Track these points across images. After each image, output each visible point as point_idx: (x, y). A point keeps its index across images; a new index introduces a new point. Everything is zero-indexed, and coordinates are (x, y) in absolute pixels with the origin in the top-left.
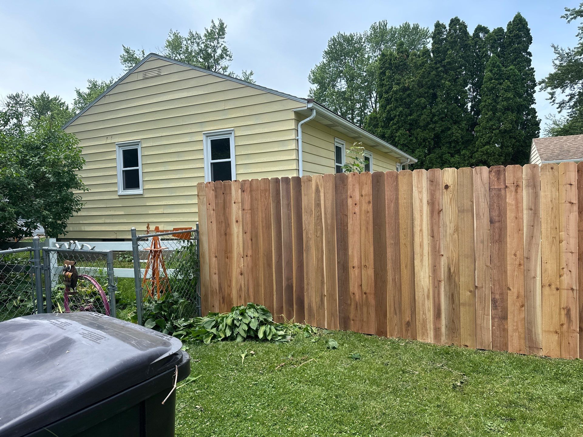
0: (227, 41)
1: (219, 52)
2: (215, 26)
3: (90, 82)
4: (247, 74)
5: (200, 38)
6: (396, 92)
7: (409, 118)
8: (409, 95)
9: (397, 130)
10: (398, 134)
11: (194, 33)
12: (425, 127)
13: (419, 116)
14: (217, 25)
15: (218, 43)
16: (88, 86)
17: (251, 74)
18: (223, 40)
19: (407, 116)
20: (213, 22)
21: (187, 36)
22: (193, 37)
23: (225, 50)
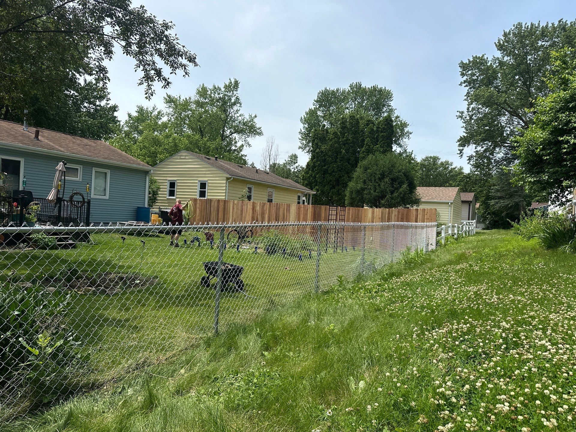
0: (240, 93)
1: (233, 100)
2: (231, 83)
3: (138, 107)
4: (252, 116)
5: (220, 90)
6: (317, 153)
7: (324, 168)
8: (324, 155)
9: (317, 174)
10: (317, 176)
11: (217, 87)
12: (331, 174)
13: (329, 167)
14: (233, 82)
15: (233, 94)
16: (137, 110)
17: (256, 116)
18: (236, 92)
19: (322, 167)
20: (230, 79)
21: (211, 87)
22: (216, 89)
23: (237, 98)
